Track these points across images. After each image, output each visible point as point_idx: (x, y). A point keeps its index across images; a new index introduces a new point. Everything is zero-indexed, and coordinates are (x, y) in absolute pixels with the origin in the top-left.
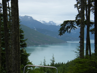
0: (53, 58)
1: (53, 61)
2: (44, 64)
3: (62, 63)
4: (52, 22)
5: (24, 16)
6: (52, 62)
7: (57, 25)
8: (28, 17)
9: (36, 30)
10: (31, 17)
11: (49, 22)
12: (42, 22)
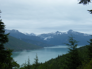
0: (37, 57)
1: (37, 60)
2: (28, 63)
3: (42, 63)
4: (33, 33)
5: (12, 30)
6: (35, 61)
7: (36, 36)
8: (15, 30)
9: (21, 40)
10: (17, 31)
11: (30, 34)
12: (25, 34)
